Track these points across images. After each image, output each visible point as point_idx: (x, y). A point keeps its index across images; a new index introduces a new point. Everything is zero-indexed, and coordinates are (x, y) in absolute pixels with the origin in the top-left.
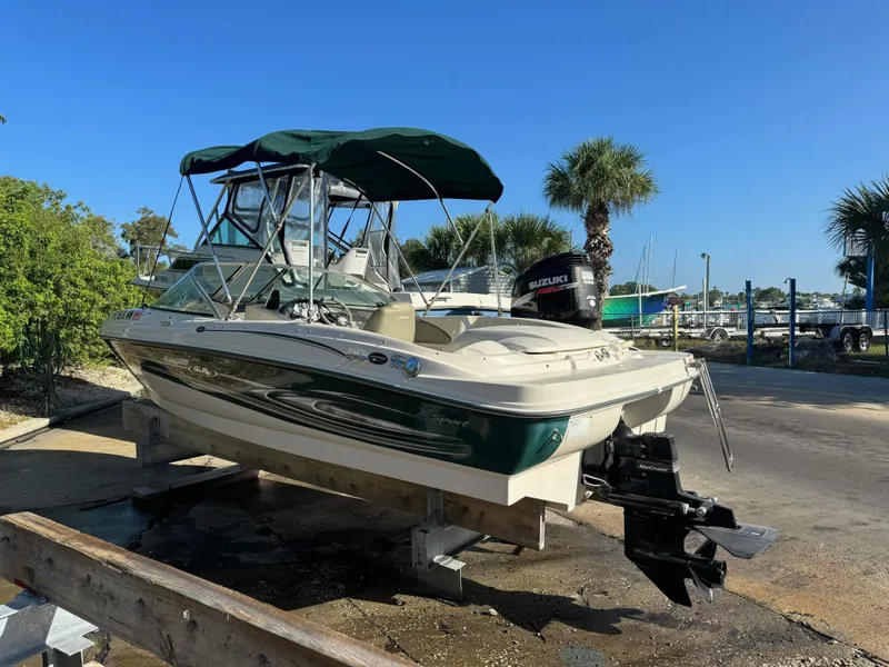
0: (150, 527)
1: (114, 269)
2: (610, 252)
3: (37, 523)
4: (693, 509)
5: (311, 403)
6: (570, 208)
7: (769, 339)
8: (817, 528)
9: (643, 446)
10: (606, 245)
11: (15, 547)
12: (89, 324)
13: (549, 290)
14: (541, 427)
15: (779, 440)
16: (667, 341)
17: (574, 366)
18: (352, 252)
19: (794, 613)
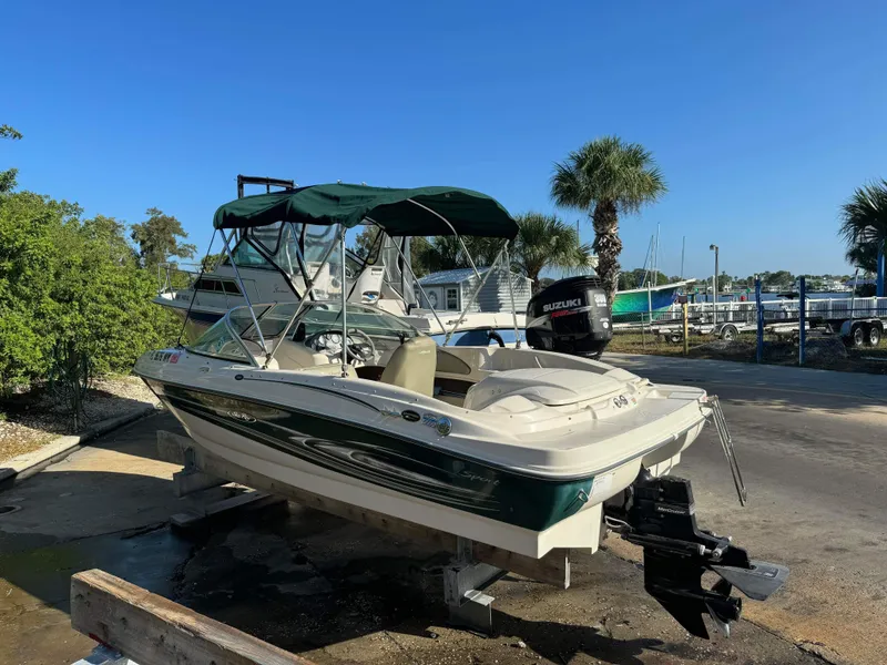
0: (192, 556)
2: (619, 250)
3: (108, 582)
4: (709, 551)
5: (348, 453)
6: (577, 207)
7: (779, 334)
8: (829, 549)
9: (661, 490)
10: (615, 244)
11: (89, 604)
12: (111, 338)
13: (563, 314)
14: (568, 488)
15: (790, 451)
16: (677, 337)
17: (595, 417)
18: (369, 270)
19: (806, 642)
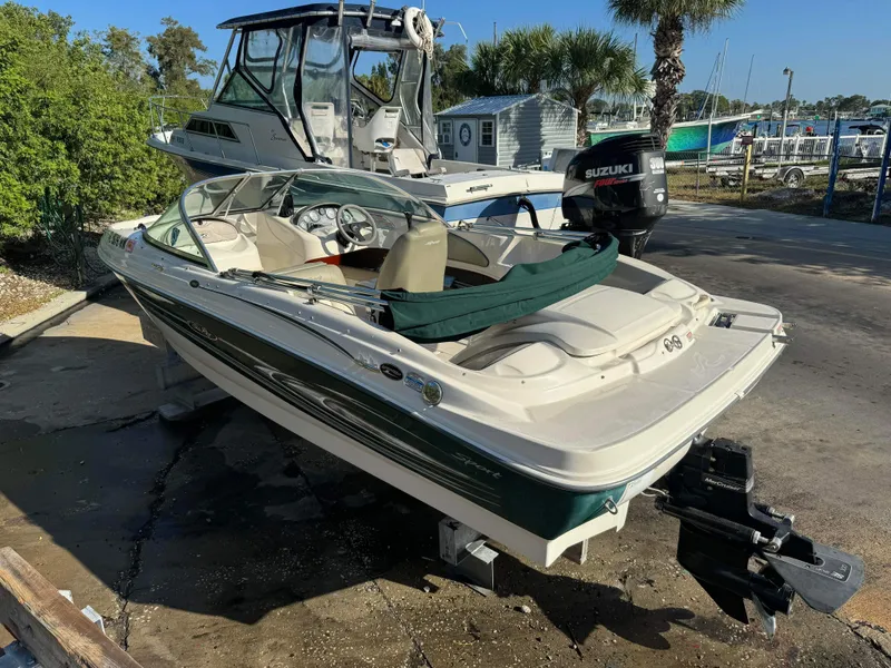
1: (131, 118)
2: (681, 78)
3: (15, 572)
4: (765, 540)
5: (321, 399)
6: (638, 21)
7: (852, 182)
9: (713, 459)
10: (677, 70)
13: (610, 182)
14: (592, 498)
15: (854, 341)
16: (734, 180)
17: (636, 369)
18: (381, 112)
19: (863, 624)
